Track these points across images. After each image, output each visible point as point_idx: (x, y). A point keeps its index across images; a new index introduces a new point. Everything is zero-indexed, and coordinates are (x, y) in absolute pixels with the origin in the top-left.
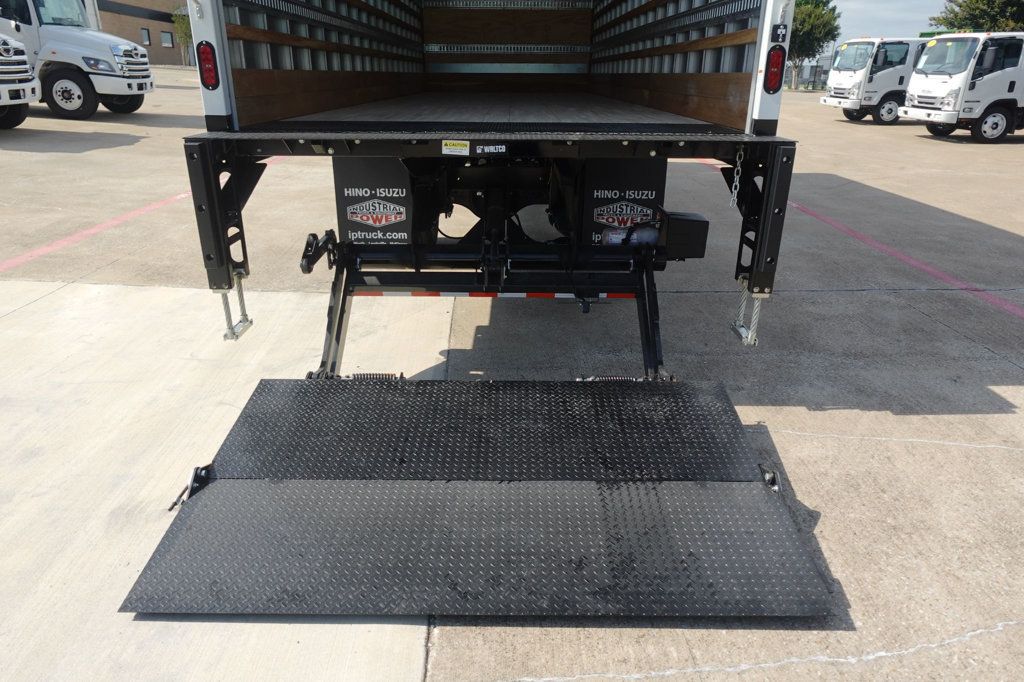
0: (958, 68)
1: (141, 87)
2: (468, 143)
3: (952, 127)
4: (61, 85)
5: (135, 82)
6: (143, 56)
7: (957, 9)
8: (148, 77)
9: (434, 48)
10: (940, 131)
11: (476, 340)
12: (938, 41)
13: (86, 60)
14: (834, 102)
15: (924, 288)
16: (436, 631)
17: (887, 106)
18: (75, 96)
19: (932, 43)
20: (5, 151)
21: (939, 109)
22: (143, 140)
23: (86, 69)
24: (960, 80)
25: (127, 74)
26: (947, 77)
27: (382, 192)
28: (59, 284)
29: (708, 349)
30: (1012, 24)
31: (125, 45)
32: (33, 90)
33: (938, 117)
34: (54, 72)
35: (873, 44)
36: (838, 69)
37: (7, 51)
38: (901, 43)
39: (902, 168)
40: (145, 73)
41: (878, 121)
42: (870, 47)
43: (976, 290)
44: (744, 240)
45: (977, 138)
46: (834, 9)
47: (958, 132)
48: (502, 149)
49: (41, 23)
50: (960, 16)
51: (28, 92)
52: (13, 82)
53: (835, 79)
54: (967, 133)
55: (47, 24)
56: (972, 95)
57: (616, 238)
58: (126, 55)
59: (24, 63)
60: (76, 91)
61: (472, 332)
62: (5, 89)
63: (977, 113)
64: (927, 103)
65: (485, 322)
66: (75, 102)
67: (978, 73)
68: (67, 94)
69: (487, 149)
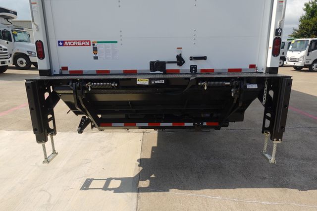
2: (148, 79)
3: (302, 67)
4: (20, 59)
7: (297, 32)
10: (298, 69)
12: (295, 41)
13: (28, 52)
18: (24, 63)
19: (293, 42)
21: (298, 62)
23: (28, 54)
24: (304, 53)
29: (245, 157)
30: (315, 36)
32: (9, 61)
33: (298, 64)
34: (18, 56)
37: (1, 49)
45: (311, 70)
47: (304, 69)
48: (163, 82)
49: (15, 41)
50: (298, 34)
51: (8, 62)
52: (2, 59)
54: (307, 69)
56: (308, 57)
59: (7, 53)
60: (24, 61)
61: (150, 150)
63: (310, 63)
64: (293, 60)
65: (155, 145)
66: (24, 65)
67: (310, 51)
68: (22, 62)
69: (156, 82)
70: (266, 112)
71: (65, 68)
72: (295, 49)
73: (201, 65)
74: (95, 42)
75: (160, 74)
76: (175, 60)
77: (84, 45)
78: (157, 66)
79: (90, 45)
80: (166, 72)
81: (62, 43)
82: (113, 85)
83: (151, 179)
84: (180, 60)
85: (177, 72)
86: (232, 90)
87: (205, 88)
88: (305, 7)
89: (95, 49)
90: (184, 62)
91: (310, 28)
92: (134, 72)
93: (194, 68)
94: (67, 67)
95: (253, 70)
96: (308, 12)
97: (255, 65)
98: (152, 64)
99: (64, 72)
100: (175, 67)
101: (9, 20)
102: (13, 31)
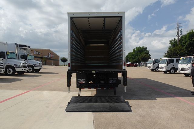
1: (41, 68)
5: (40, 67)
9: (87, 62)
10: (165, 72)
11: (95, 96)
13: (34, 64)
14: (149, 68)
16: (94, 113)
17: (157, 69)
19: (161, 60)
23: (34, 66)
24: (165, 65)
27: (82, 79)
31: (40, 62)
33: (164, 70)
35: (153, 60)
36: (149, 63)
41: (156, 71)
45: (170, 73)
46: (150, 54)
53: (148, 65)
54: (169, 72)
55: (29, 59)
56: (168, 67)
57: (111, 82)
58: (39, 64)
62: (24, 69)
63: (169, 69)
64: (162, 68)
66: (31, 71)
67: (168, 64)
68: (30, 69)
69: (97, 72)
70: (124, 80)
72: (162, 63)
88: (170, 42)
91: (172, 53)
96: (171, 45)
102: (28, 55)
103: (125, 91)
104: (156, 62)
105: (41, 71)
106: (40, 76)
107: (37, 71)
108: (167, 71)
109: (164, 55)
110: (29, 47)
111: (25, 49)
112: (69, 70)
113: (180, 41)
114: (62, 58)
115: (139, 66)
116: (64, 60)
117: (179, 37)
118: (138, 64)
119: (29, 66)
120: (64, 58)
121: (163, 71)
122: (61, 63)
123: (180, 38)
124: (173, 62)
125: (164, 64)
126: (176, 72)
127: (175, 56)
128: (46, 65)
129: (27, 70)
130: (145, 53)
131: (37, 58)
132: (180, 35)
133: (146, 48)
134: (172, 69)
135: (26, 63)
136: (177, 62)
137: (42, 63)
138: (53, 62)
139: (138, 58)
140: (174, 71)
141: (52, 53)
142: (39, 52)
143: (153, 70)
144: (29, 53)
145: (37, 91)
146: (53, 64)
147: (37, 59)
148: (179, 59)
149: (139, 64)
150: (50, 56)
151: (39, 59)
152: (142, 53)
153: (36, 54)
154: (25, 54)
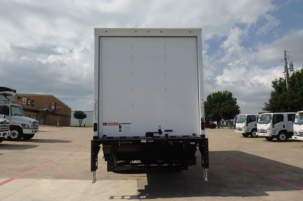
0: (269, 122)
2: (146, 140)
4: (12, 131)
5: (34, 130)
6: (38, 123)
8: (37, 129)
10: (269, 139)
11: (145, 188)
12: (263, 115)
13: (22, 125)
14: (239, 131)
15: (255, 175)
17: (254, 132)
18: (16, 135)
19: (260, 116)
20: (1, 150)
21: (266, 133)
22: (38, 146)
23: (22, 127)
25: (32, 128)
26: (266, 124)
28: (36, 179)
31: (33, 120)
32: (9, 133)
33: (267, 135)
35: (246, 116)
36: (238, 123)
37: (5, 123)
38: (253, 115)
39: (257, 149)
40: (37, 128)
41: (252, 137)
42: (245, 117)
43: (268, 175)
44: (202, 159)
45: (279, 140)
46: (237, 105)
48: (152, 141)
49: (12, 115)
52: (4, 131)
53: (238, 125)
54: (276, 139)
55: (13, 115)
58: (33, 123)
60: (17, 133)
61: (144, 186)
62: (2, 133)
63: (277, 134)
64: (263, 131)
65: (147, 184)
66: (16, 136)
67: (274, 123)
68: (14, 134)
69: (150, 141)
70: (202, 156)
71: (105, 136)
72: (263, 122)
73: (170, 134)
74: (121, 124)
75: (150, 138)
76: (158, 131)
77: (115, 125)
78: (149, 134)
79: (118, 125)
80: (153, 137)
81: (105, 124)
82: (130, 143)
83: (147, 196)
84: (160, 132)
85: (159, 137)
86: (184, 145)
87: (172, 144)
88: (273, 85)
89: (120, 127)
90: (162, 133)
91: (279, 103)
92: (138, 137)
93: (166, 135)
94: (106, 135)
95: (194, 136)
96: (276, 89)
97: (195, 134)
98: (147, 133)
99: (104, 138)
100: (158, 135)
101: (8, 97)
102: (11, 106)
103: (206, 179)
104: (250, 119)
105: (36, 136)
106: (35, 146)
107: (28, 137)
108: (273, 137)
109: (264, 106)
110: (15, 91)
111: (6, 95)
112: (94, 137)
113: (290, 82)
114: (76, 112)
115: (219, 128)
116: (80, 115)
117: (288, 74)
118: (216, 123)
119: (13, 128)
120: (79, 111)
121: (266, 137)
122: (74, 121)
123: (290, 76)
124: (283, 121)
125: (267, 124)
126: (290, 139)
127: (284, 110)
128: (44, 125)
129: (8, 135)
130: (229, 103)
131: (28, 111)
132: (289, 71)
133: (230, 95)
134: (281, 132)
135: (8, 121)
136: (289, 120)
137: (38, 121)
138: (58, 119)
139: (216, 112)
140: (285, 137)
141: (57, 103)
142: (33, 101)
143: (246, 135)
144: (13, 102)
145: (27, 180)
146: (58, 124)
147: (29, 113)
148: (294, 115)
149: (218, 122)
150: (53, 107)
151: (32, 114)
152: (223, 104)
153: (28, 104)
154: (7, 104)
